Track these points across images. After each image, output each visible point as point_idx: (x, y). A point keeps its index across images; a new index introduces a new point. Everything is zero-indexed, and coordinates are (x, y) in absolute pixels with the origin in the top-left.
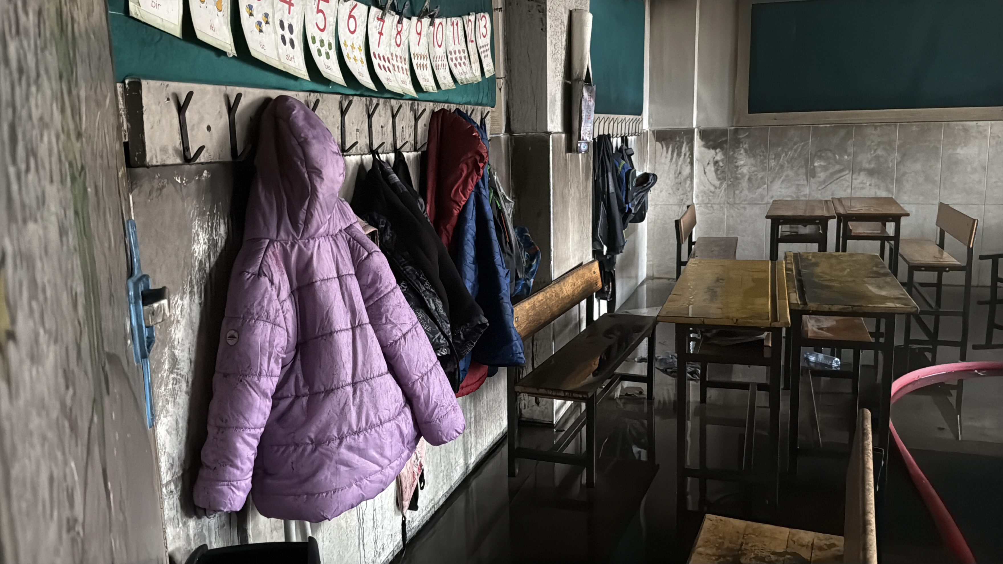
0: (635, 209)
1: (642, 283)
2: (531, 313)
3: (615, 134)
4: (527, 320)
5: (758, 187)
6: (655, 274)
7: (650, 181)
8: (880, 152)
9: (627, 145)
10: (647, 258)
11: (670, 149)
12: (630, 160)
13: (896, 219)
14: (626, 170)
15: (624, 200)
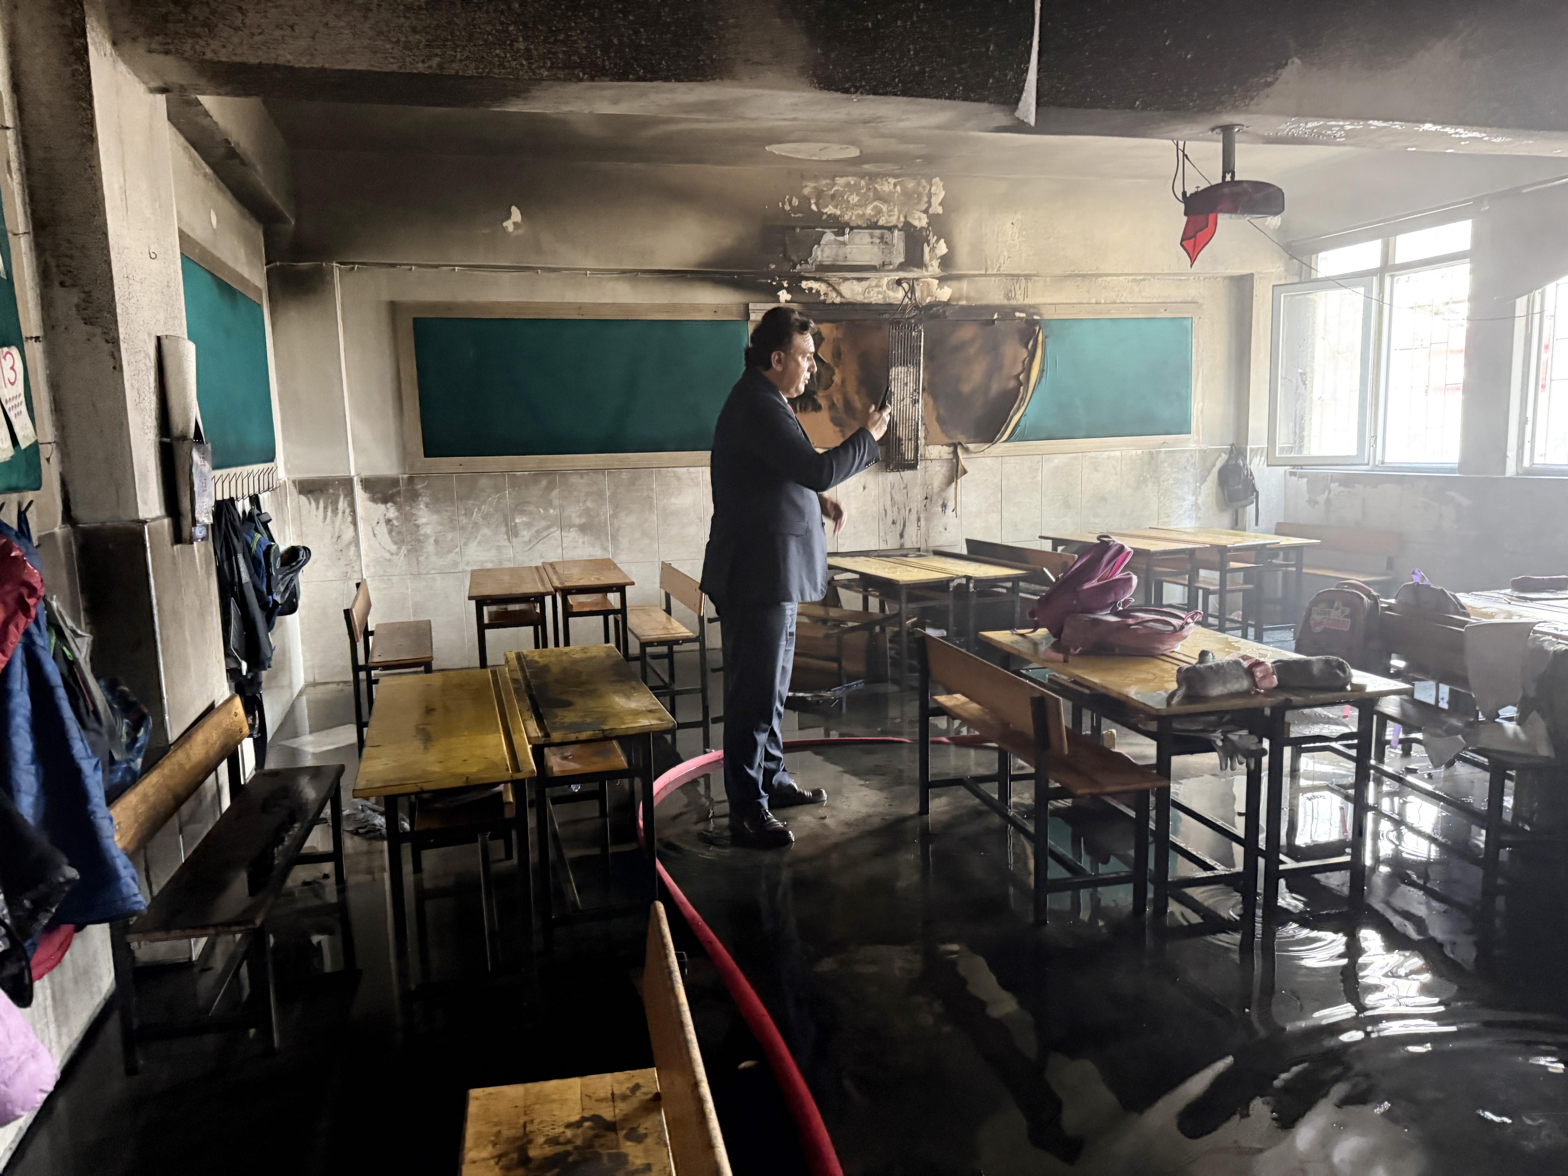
0: (282, 597)
1: (300, 694)
2: (142, 809)
3: (240, 495)
4: (137, 821)
5: (450, 552)
6: (316, 677)
7: (301, 558)
8: (589, 504)
9: (259, 508)
10: (304, 656)
11: (321, 505)
12: (267, 529)
13: (621, 589)
14: (264, 548)
15: (265, 590)
